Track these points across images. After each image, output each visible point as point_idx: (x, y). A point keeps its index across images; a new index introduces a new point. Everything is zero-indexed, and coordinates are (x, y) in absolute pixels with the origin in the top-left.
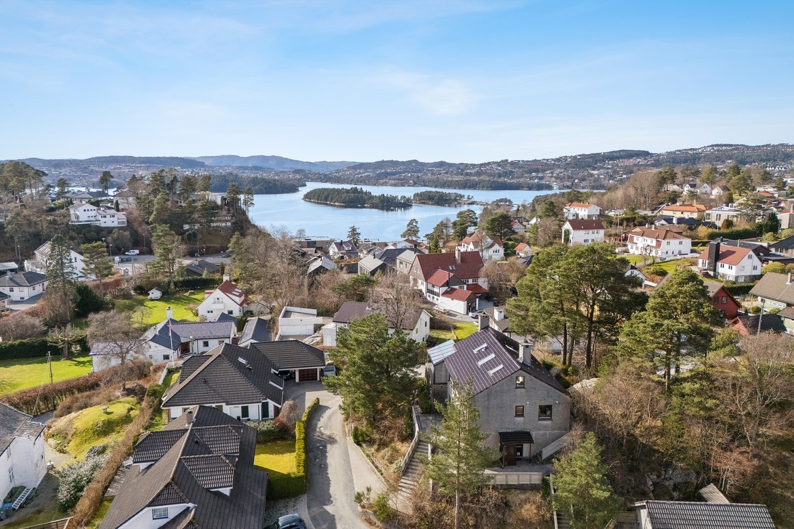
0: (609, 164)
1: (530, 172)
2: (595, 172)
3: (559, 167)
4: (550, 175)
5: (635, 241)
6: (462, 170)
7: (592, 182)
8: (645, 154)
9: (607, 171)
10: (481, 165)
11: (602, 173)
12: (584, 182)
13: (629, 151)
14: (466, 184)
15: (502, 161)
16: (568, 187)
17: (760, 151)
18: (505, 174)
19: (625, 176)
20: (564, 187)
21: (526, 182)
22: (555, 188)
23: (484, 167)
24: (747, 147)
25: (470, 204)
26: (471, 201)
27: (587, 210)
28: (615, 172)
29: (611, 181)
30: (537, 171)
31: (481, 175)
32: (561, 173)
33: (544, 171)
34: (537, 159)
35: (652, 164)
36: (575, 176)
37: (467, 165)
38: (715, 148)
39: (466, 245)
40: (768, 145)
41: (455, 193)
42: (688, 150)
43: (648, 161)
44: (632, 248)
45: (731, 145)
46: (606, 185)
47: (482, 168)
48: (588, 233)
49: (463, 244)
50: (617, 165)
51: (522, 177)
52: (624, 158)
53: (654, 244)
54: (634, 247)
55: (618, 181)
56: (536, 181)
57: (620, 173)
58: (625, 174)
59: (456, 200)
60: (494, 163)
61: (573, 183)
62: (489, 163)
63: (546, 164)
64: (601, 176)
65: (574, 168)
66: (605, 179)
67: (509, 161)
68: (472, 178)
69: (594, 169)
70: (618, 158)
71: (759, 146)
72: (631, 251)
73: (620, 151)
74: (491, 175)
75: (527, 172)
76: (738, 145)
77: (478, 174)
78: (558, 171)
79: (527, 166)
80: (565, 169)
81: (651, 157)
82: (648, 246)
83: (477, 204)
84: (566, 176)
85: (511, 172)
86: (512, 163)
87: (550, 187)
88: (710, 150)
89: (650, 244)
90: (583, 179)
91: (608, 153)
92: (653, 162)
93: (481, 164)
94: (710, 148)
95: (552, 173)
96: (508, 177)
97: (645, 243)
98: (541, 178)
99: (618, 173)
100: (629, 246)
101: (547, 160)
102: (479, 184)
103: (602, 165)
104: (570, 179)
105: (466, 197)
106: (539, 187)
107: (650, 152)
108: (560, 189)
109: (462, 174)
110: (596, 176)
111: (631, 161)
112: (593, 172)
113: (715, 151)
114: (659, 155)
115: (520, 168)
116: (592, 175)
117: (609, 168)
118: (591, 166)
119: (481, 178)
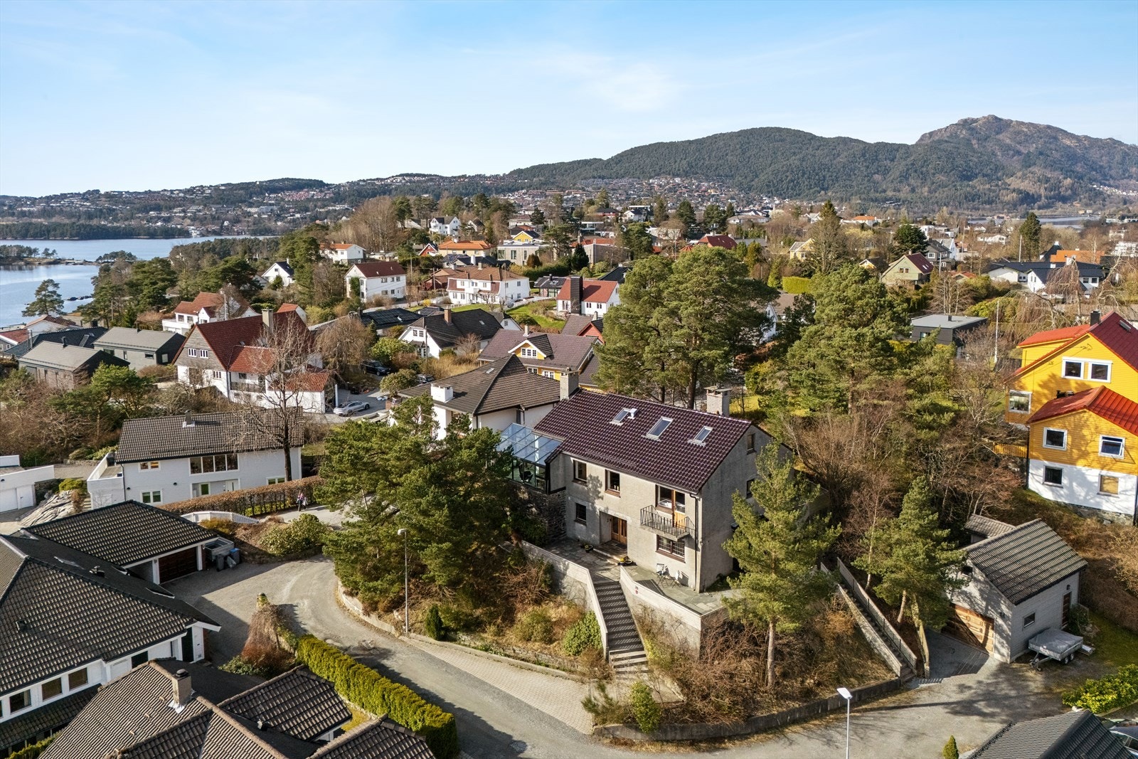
0: (271, 198)
1: (146, 209)
2: (253, 210)
3: (193, 202)
4: (182, 215)
5: (459, 285)
6: (10, 207)
7: (250, 224)
8: (319, 184)
9: (270, 208)
10: (49, 198)
11: (264, 211)
12: (238, 225)
13: (295, 179)
14: (27, 231)
15: (88, 192)
16: (215, 233)
17: (457, 183)
18: (101, 213)
19: (298, 215)
20: (208, 233)
21: (142, 227)
22: (194, 234)
23: (56, 202)
24: (442, 177)
25: (50, 263)
26: (52, 258)
27: (345, 252)
28: (282, 209)
29: (279, 223)
30: (158, 208)
31: (53, 216)
32: (200, 211)
33: (170, 208)
34: (152, 190)
35: (332, 198)
36: (223, 217)
37: (18, 199)
38: (407, 179)
39: (186, 316)
40: (464, 176)
41: (17, 246)
42: (374, 180)
43: (326, 194)
44: (455, 297)
45: (424, 176)
46: (273, 229)
47: (50, 204)
48: (386, 281)
49: (177, 314)
50: (283, 199)
51: (132, 218)
52: (291, 190)
53: (489, 287)
54: (459, 295)
55: (289, 222)
56: (159, 224)
57: (291, 210)
58: (298, 212)
59: (19, 258)
60: (73, 195)
61: (222, 227)
62: (64, 196)
63: (170, 197)
64: (264, 216)
65: (218, 204)
66: (269, 219)
67: (102, 192)
68: (34, 220)
69: (251, 205)
70: (282, 189)
71: (455, 177)
72: (454, 301)
73: (283, 180)
74: (71, 215)
75: (139, 211)
76: (431, 175)
77: (45, 213)
78: (193, 208)
79: (136, 201)
80: (205, 206)
81: (329, 189)
82: (480, 291)
83: (67, 263)
84: (209, 217)
85: (110, 211)
86: (109, 196)
87: (186, 234)
88: (401, 181)
89: (482, 289)
90: (236, 221)
91: (266, 182)
92: (332, 195)
93: (47, 197)
94: (401, 178)
95: (184, 211)
96: (106, 219)
97: (474, 287)
98: (167, 220)
99: (287, 210)
100: (451, 295)
101: (172, 191)
102: (55, 229)
103: (260, 199)
104: (216, 221)
105: (41, 251)
106: (168, 234)
107: (325, 182)
108: (202, 235)
109: (13, 215)
110: (256, 216)
111: (303, 194)
112: (249, 210)
113: (407, 182)
114: (339, 186)
115: (124, 203)
116: (249, 214)
117: (271, 205)
118: (245, 201)
119: (54, 220)
